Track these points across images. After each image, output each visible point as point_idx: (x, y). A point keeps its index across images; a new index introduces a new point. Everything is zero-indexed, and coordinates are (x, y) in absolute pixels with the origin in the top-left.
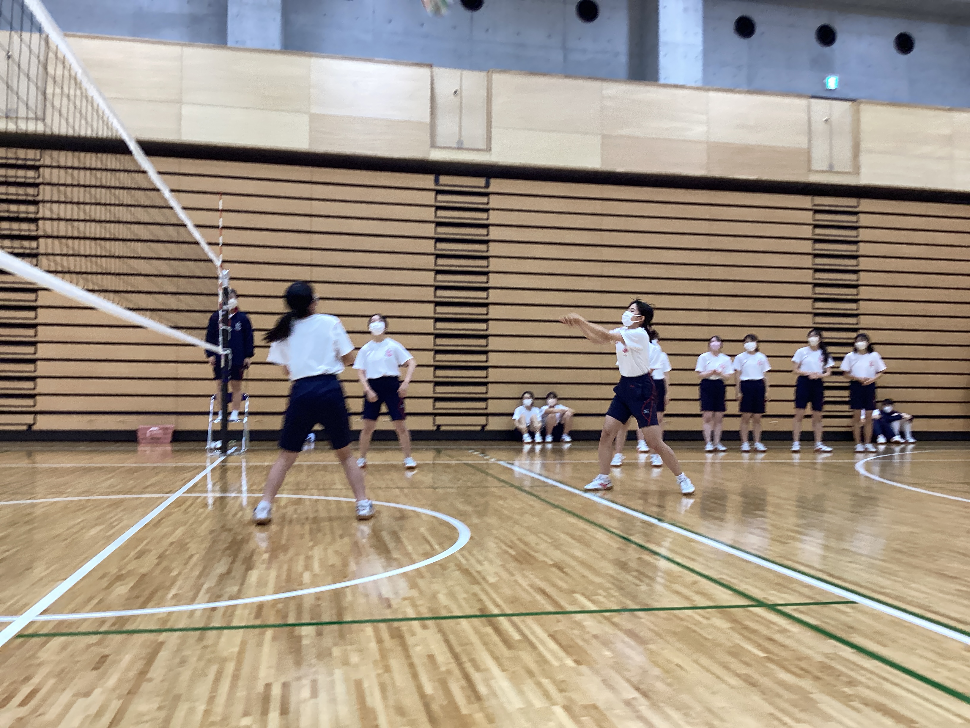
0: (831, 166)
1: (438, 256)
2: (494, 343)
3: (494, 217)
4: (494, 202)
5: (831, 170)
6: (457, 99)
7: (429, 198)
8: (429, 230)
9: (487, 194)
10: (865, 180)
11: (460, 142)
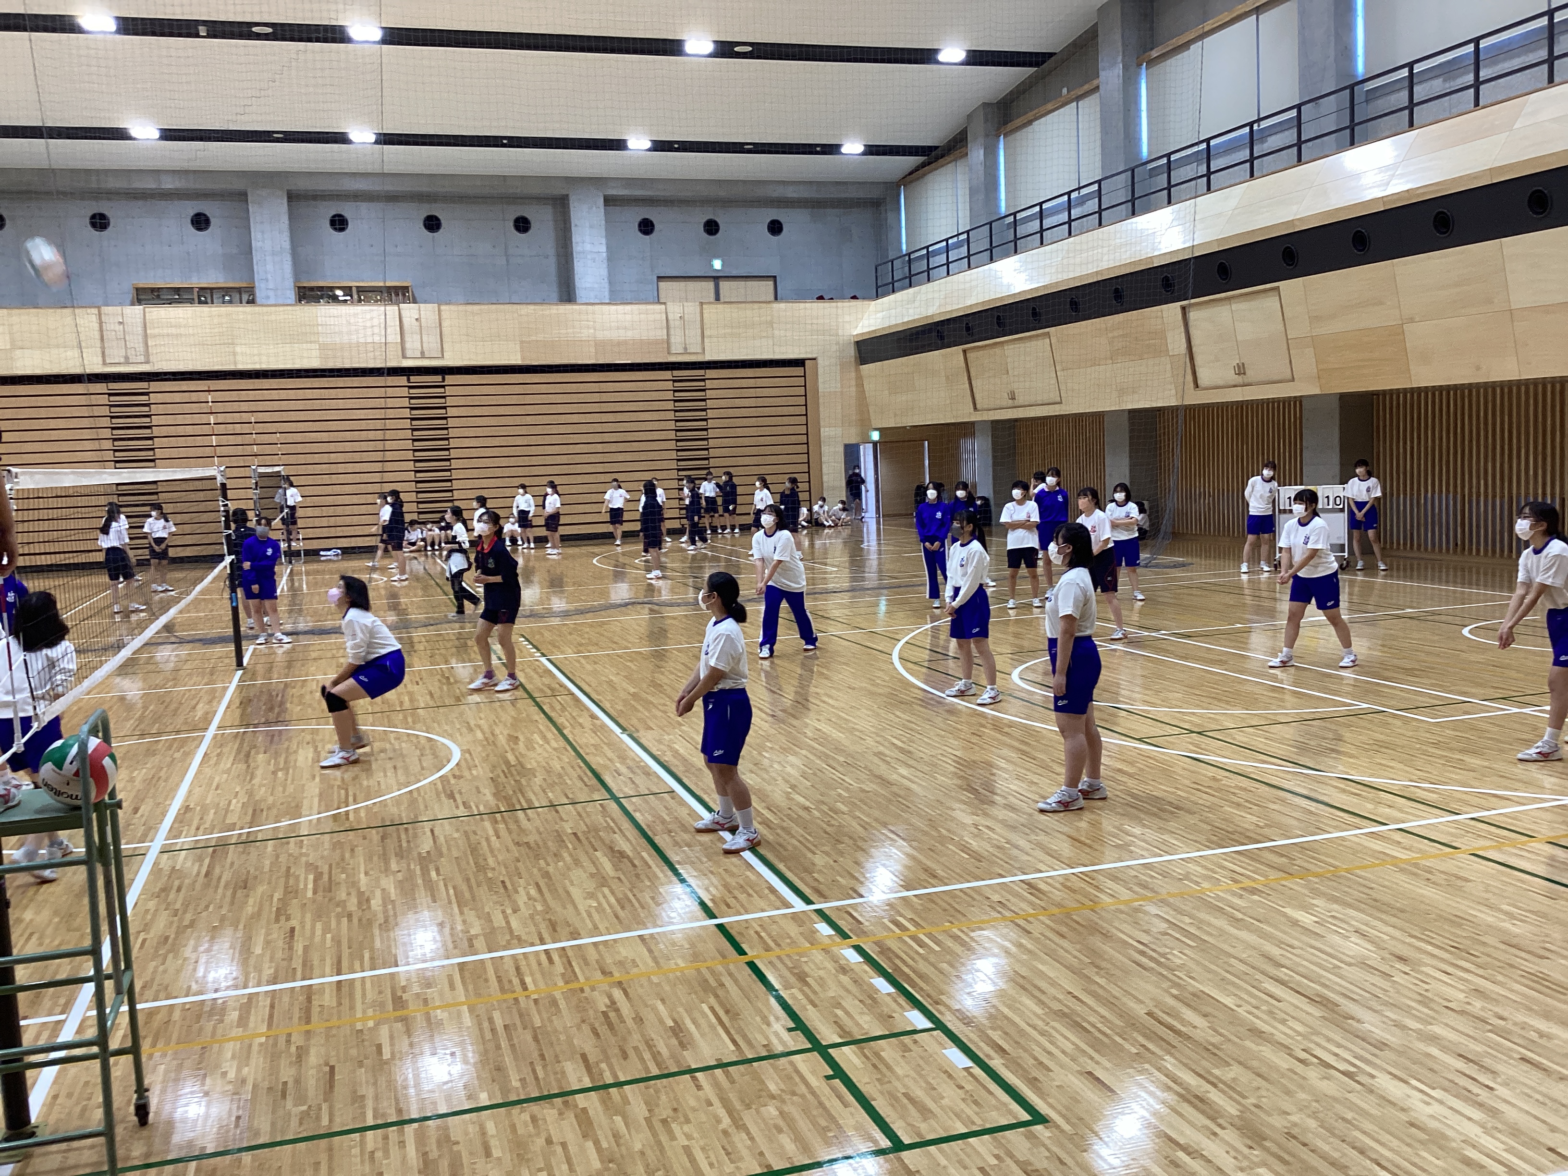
0: (686, 349)
1: (414, 430)
2: (456, 484)
3: (450, 401)
4: (449, 391)
5: (686, 352)
6: (417, 324)
7: (405, 392)
8: (407, 413)
9: (443, 387)
10: (708, 357)
11: (422, 353)
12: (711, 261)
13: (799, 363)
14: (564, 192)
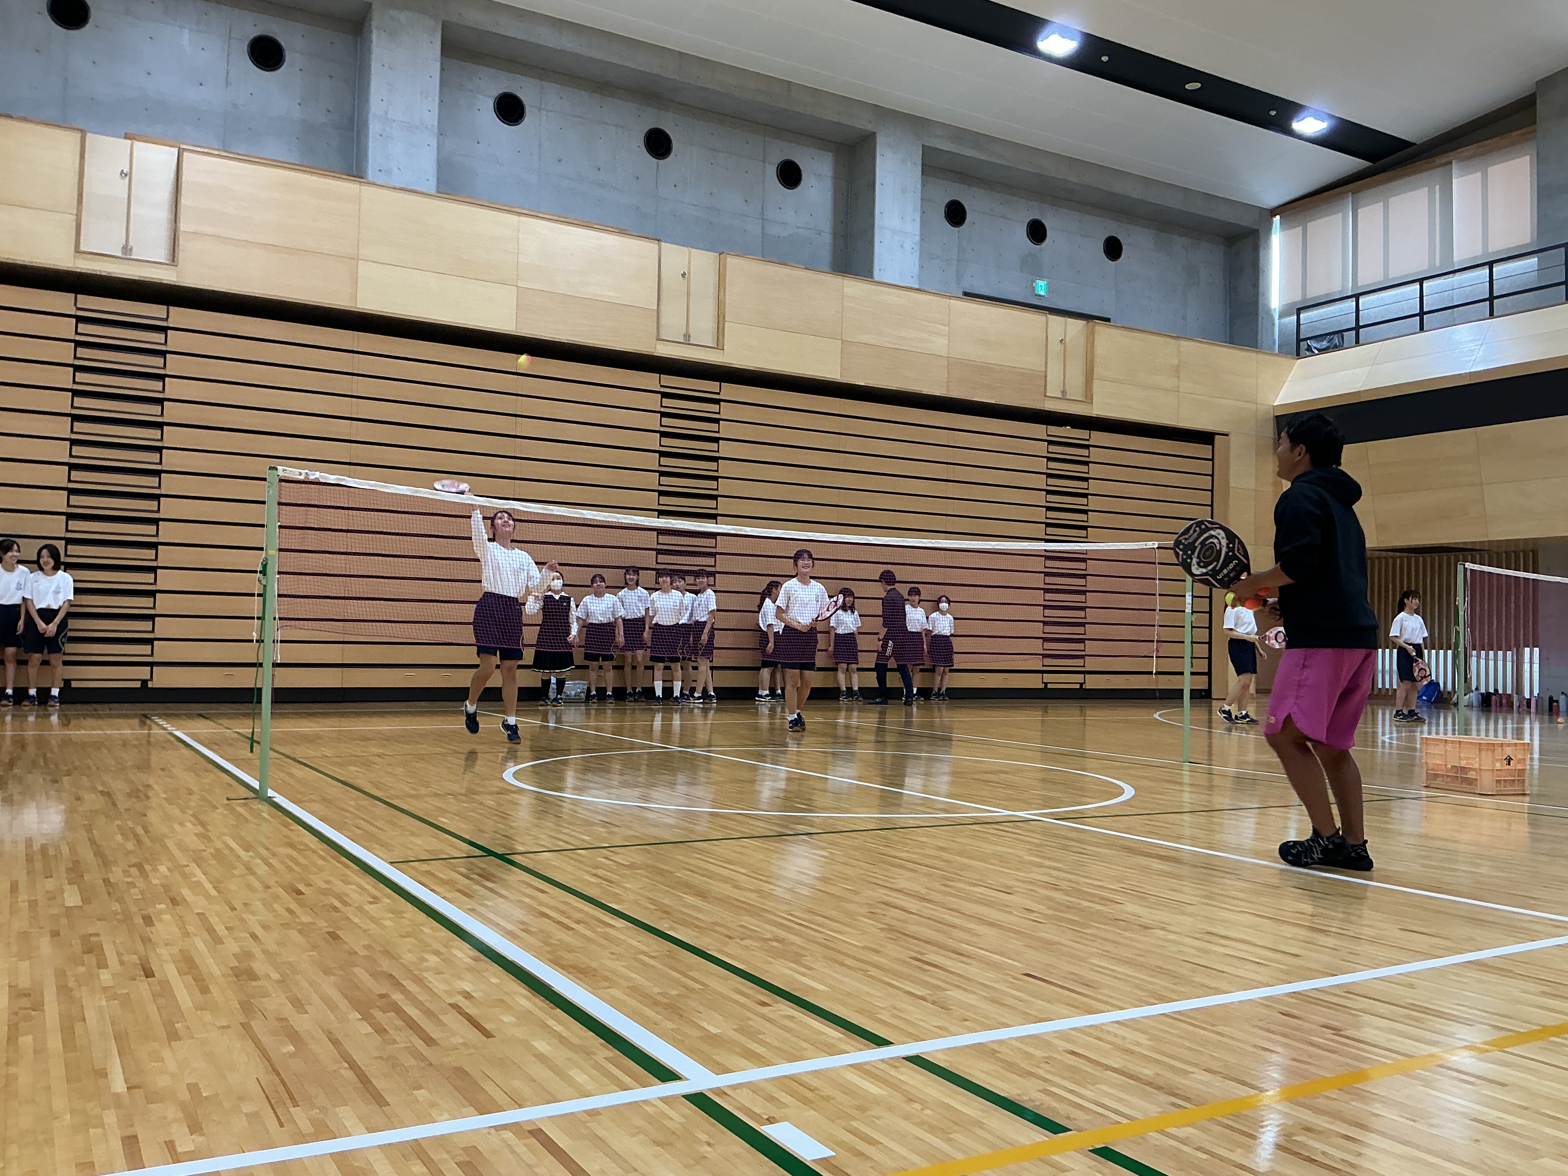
0: (1064, 392)
1: (662, 474)
3: (726, 430)
4: (726, 411)
5: (1064, 398)
6: (684, 283)
7: (654, 402)
8: (654, 441)
9: (718, 402)
10: (1098, 410)
11: (687, 336)
12: (1033, 281)
13: (1205, 438)
14: (870, 127)
